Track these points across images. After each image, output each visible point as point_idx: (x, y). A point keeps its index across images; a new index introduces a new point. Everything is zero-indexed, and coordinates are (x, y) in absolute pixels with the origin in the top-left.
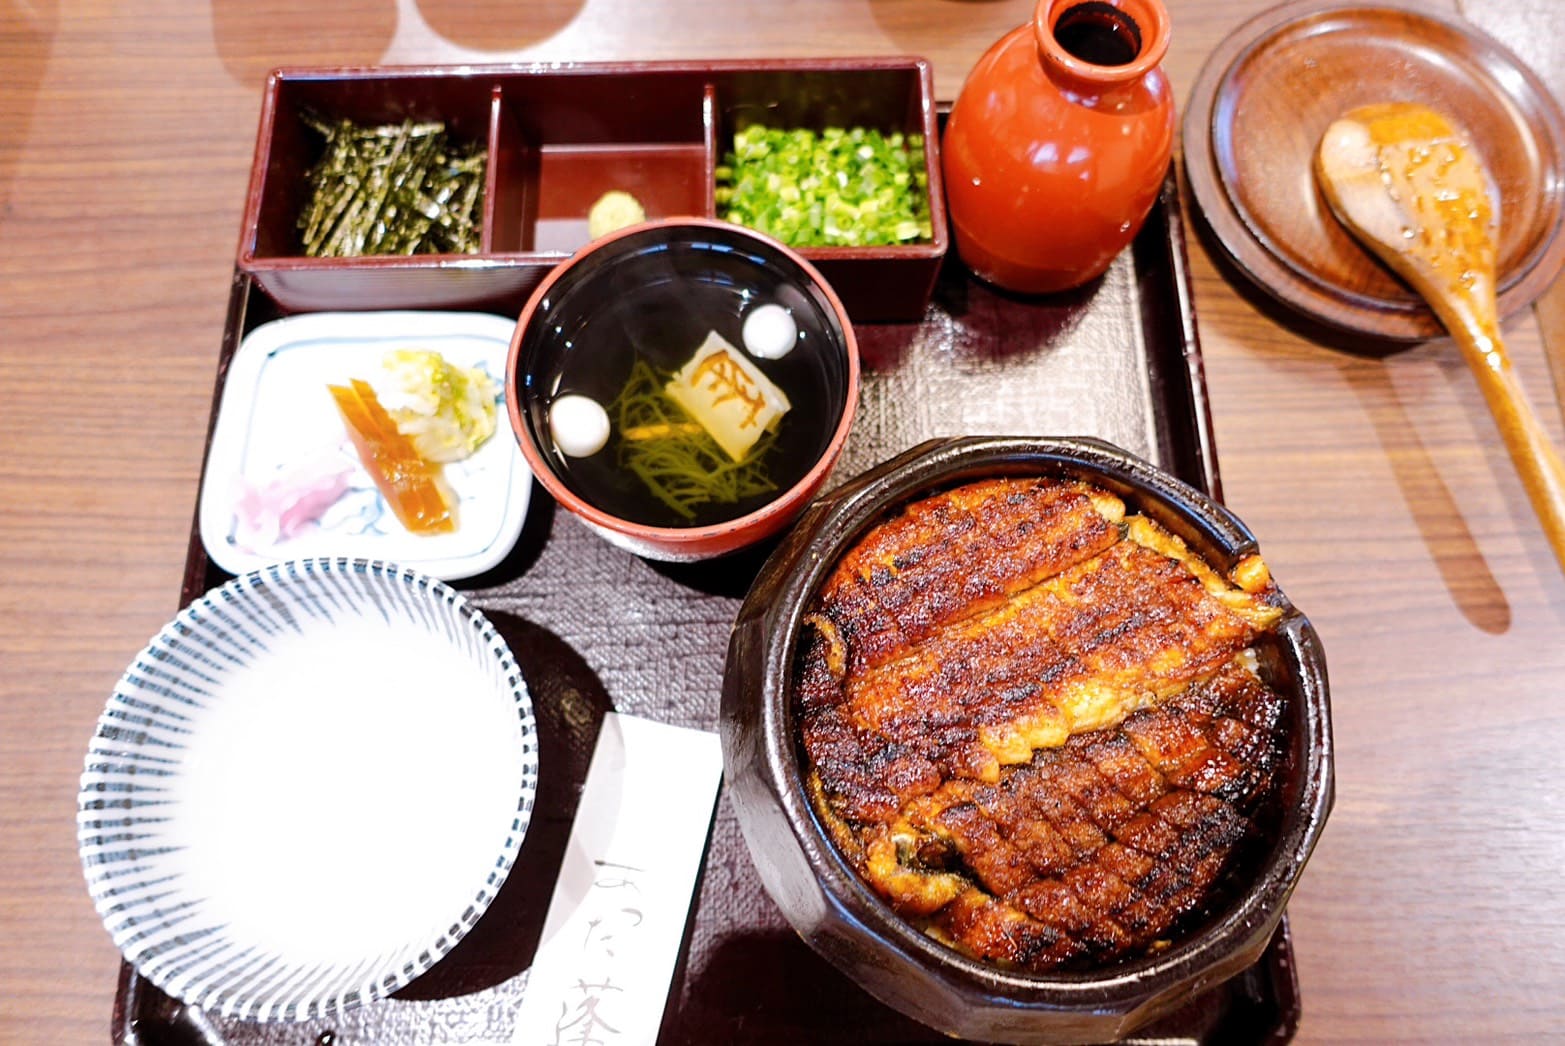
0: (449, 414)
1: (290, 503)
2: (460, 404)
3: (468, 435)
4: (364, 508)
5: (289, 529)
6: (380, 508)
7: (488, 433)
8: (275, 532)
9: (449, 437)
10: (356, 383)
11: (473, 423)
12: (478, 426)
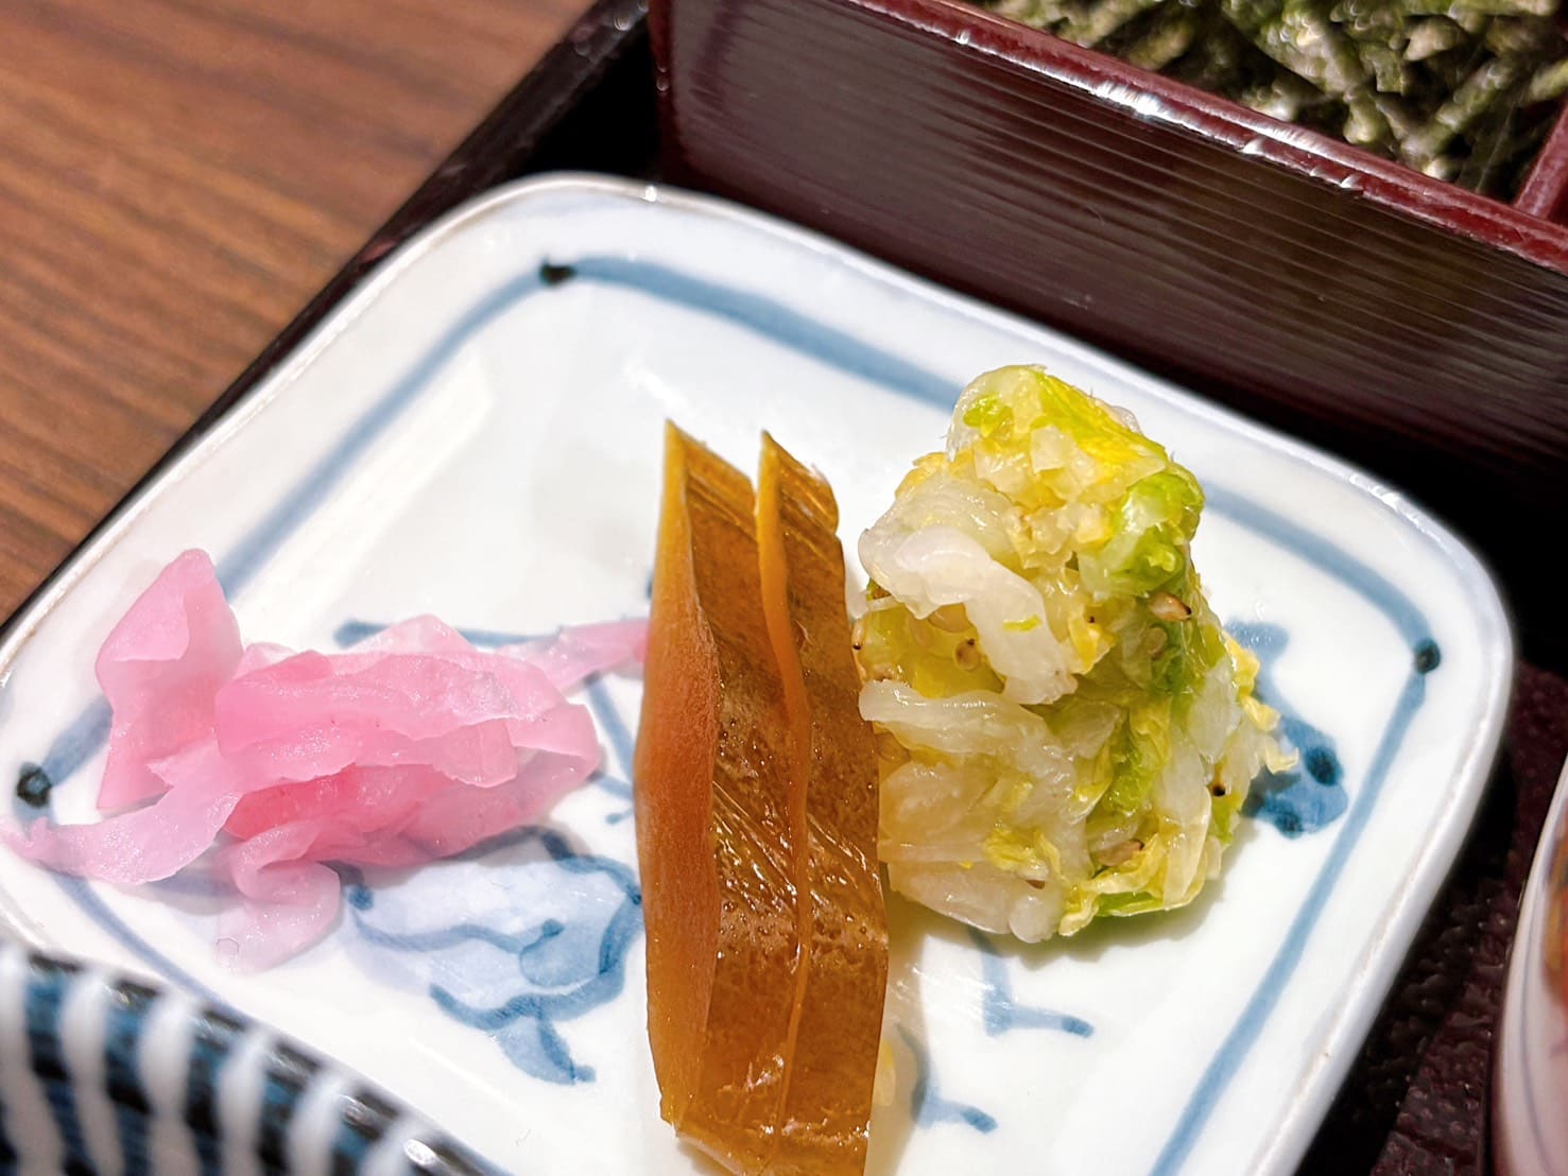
0: (1095, 741)
1: (310, 763)
2: (1151, 724)
3: (1100, 867)
4: (552, 930)
5: (250, 859)
6: (609, 964)
7: (1175, 898)
8: (191, 850)
9: (1026, 835)
10: (783, 466)
11: (1147, 827)
12: (1152, 852)
